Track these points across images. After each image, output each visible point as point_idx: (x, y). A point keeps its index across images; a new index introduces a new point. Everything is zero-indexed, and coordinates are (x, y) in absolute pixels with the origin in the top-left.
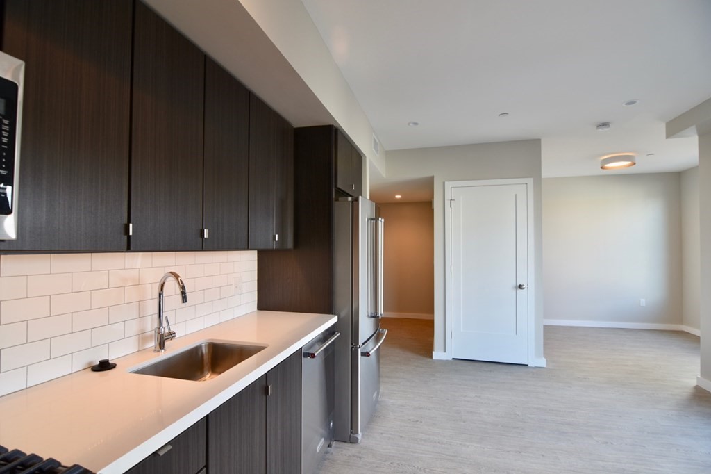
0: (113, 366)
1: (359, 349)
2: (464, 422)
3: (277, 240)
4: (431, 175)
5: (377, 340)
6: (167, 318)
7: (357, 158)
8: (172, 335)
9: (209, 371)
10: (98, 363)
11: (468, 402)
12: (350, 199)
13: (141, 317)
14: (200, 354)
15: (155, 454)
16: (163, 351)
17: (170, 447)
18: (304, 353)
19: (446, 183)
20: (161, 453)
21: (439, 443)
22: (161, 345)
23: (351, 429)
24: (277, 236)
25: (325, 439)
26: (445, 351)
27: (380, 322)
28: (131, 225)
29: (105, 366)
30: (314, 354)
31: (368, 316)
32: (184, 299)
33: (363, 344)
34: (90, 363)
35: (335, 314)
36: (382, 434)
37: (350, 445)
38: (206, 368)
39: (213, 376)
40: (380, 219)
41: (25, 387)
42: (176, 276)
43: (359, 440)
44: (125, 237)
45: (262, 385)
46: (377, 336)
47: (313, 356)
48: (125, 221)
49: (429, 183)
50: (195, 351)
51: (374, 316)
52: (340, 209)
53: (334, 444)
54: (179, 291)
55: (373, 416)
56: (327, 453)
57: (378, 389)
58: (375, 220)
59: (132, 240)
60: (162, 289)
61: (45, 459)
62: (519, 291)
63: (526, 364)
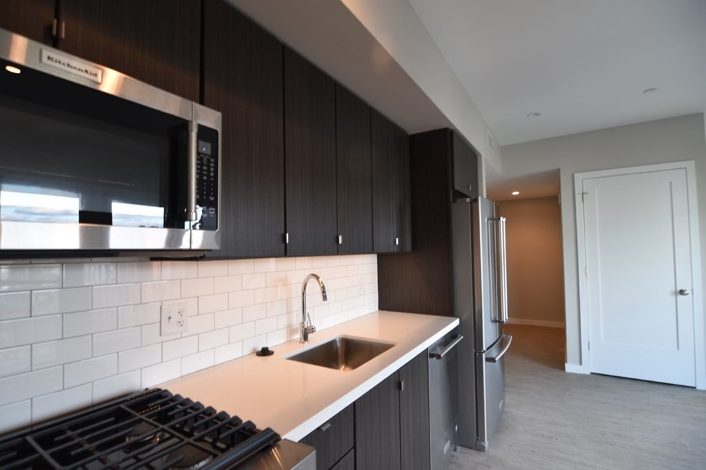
0: (271, 353)
1: (484, 354)
2: (611, 445)
3: (397, 243)
4: (557, 167)
5: (501, 347)
6: (308, 314)
7: (472, 157)
8: (312, 330)
9: (343, 364)
10: (260, 349)
11: (615, 423)
12: (468, 200)
13: (289, 312)
14: (335, 348)
15: (319, 429)
16: (307, 342)
17: (329, 425)
18: (430, 354)
19: (576, 175)
20: (324, 429)
21: (580, 464)
22: (306, 338)
23: (477, 435)
24: (397, 240)
25: (451, 443)
26: (581, 363)
27: (503, 328)
28: (287, 235)
29: (265, 352)
30: (440, 356)
31: (492, 321)
32: (325, 298)
33: (488, 349)
34: (255, 349)
35: (457, 317)
36: (511, 445)
37: (476, 452)
38: (340, 360)
39: (348, 369)
40: (502, 218)
41: (213, 365)
42: (317, 278)
43: (486, 449)
44: (283, 245)
45: (395, 381)
46: (500, 343)
47: (439, 357)
48: (283, 231)
49: (555, 177)
50: (331, 344)
51: (498, 321)
52: (458, 210)
53: (459, 448)
54: (320, 291)
55: (499, 427)
56: (453, 456)
57: (503, 398)
58: (495, 221)
59: (288, 246)
60: (305, 289)
61: (231, 416)
62: (680, 297)
63: (694, 386)
